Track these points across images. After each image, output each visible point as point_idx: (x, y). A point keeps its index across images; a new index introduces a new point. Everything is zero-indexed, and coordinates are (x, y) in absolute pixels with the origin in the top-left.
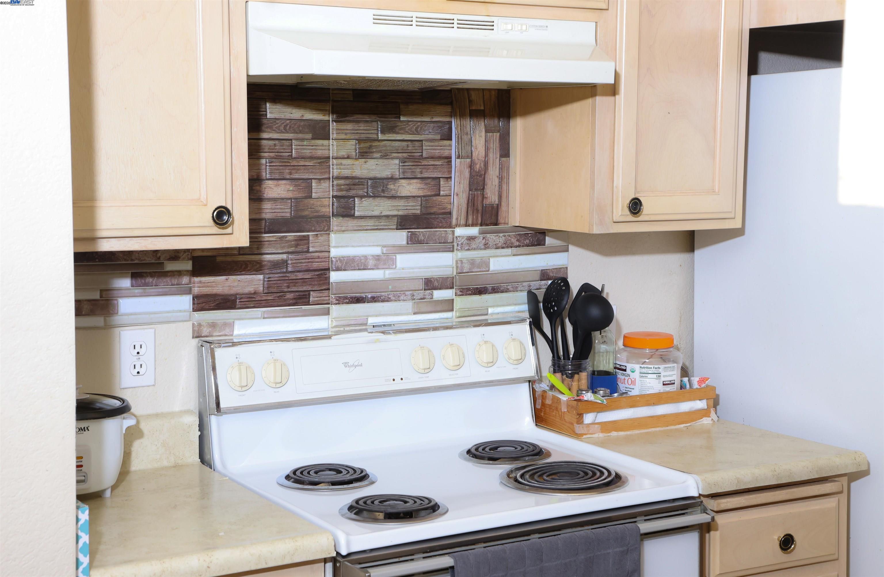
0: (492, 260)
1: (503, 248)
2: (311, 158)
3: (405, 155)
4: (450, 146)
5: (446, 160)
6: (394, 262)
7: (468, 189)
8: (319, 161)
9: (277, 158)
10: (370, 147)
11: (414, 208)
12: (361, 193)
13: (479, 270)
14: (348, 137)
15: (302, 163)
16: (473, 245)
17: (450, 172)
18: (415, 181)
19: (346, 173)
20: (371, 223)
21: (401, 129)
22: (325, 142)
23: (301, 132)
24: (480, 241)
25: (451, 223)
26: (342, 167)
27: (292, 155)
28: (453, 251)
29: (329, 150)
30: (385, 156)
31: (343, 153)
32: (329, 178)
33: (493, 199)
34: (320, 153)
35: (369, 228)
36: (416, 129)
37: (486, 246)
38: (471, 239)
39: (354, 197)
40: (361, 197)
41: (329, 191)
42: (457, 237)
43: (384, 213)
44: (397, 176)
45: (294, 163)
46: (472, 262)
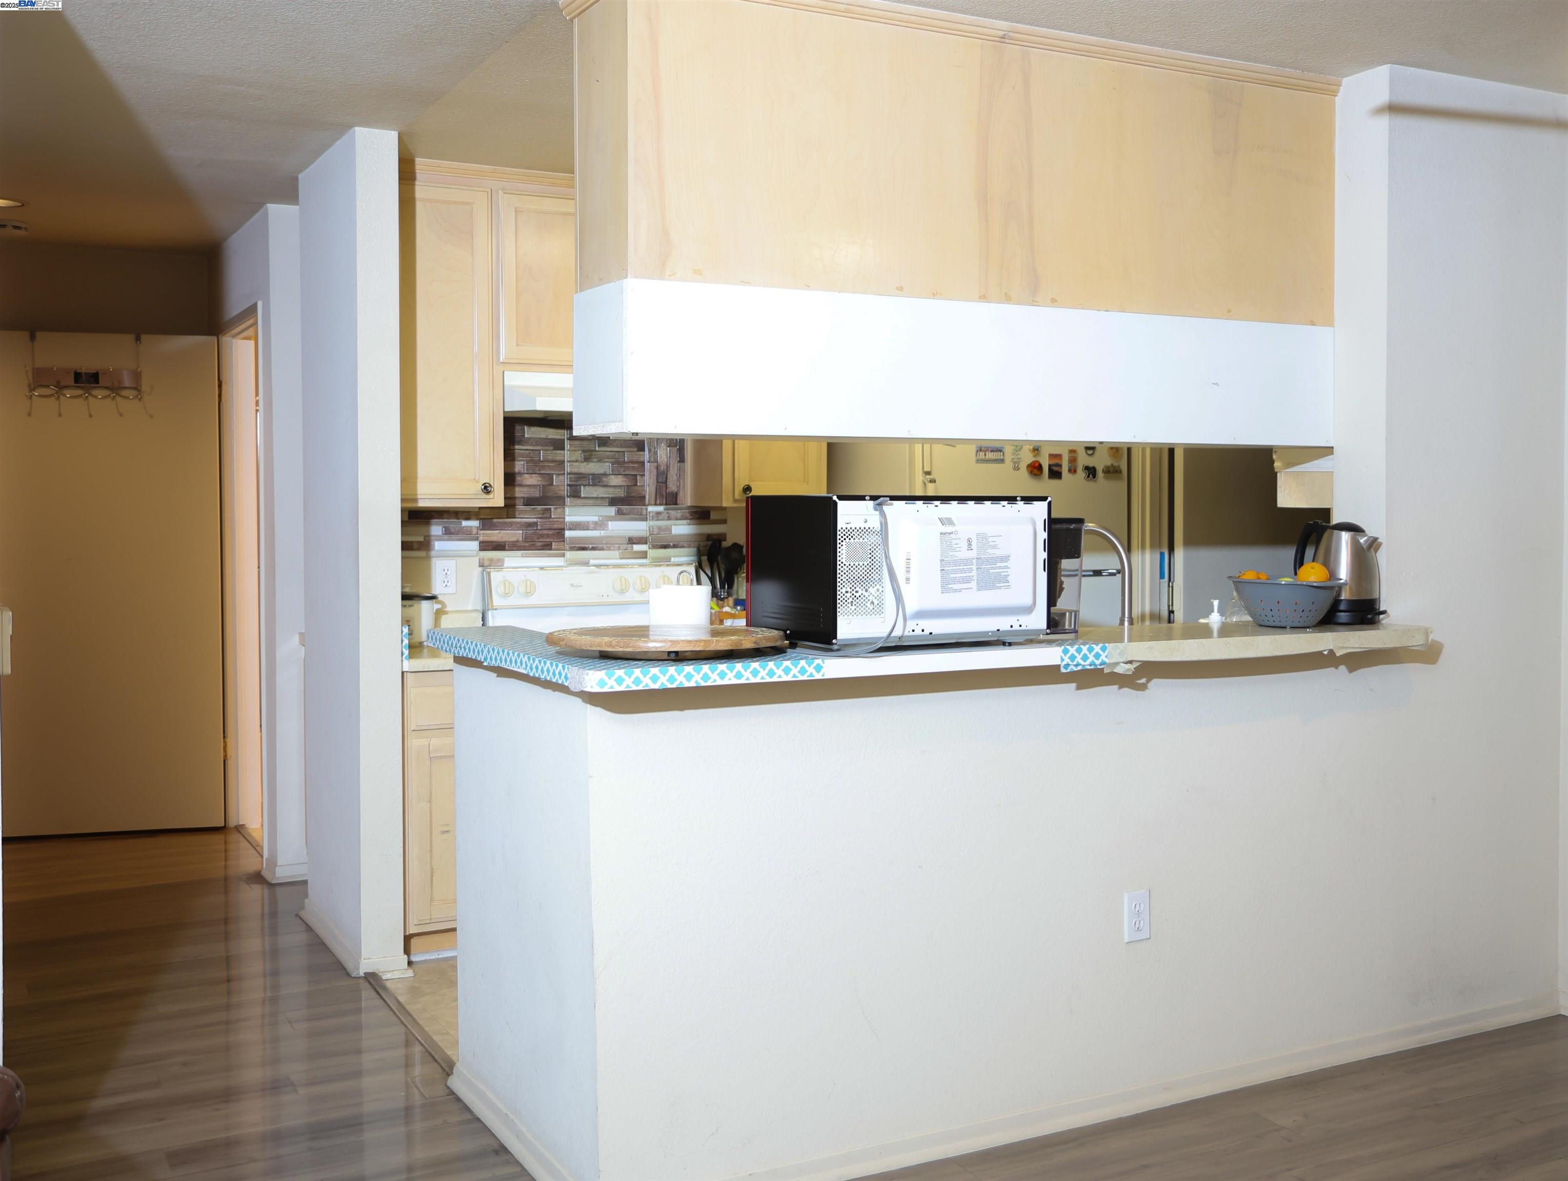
0: (673, 527)
1: (681, 519)
2: (553, 461)
3: (614, 460)
4: (644, 455)
5: (641, 464)
6: (607, 526)
7: (656, 482)
8: (558, 463)
9: (531, 461)
10: (591, 455)
11: (621, 493)
12: (584, 483)
13: (664, 533)
14: (577, 449)
15: (546, 464)
16: (661, 517)
17: (644, 471)
18: (620, 476)
19: (575, 470)
20: (591, 501)
21: (611, 444)
22: (562, 452)
23: (546, 446)
24: (665, 515)
25: (645, 502)
26: (573, 467)
27: (540, 459)
28: (647, 520)
29: (565, 456)
30: (600, 461)
31: (573, 459)
32: (564, 474)
33: (673, 488)
34: (558, 458)
35: (590, 504)
36: (621, 445)
37: (669, 518)
38: (658, 513)
39: (580, 485)
40: (585, 485)
41: (565, 482)
42: (649, 512)
43: (600, 496)
44: (608, 473)
45: (542, 464)
46: (660, 528)
